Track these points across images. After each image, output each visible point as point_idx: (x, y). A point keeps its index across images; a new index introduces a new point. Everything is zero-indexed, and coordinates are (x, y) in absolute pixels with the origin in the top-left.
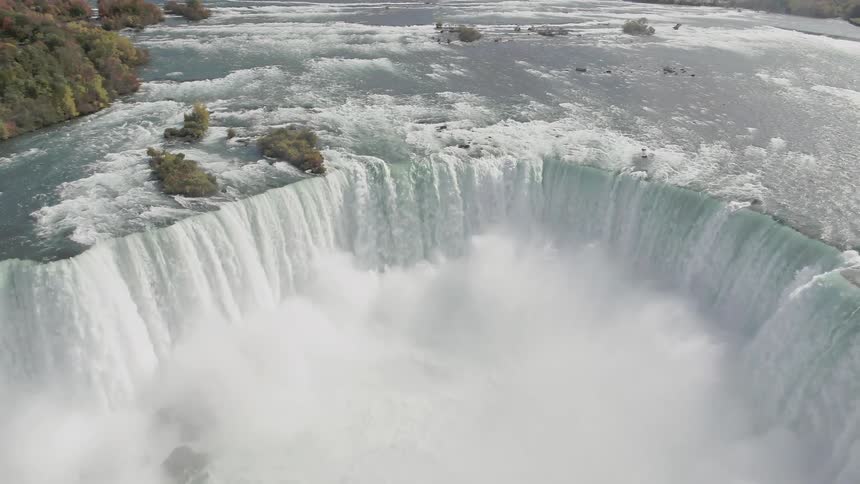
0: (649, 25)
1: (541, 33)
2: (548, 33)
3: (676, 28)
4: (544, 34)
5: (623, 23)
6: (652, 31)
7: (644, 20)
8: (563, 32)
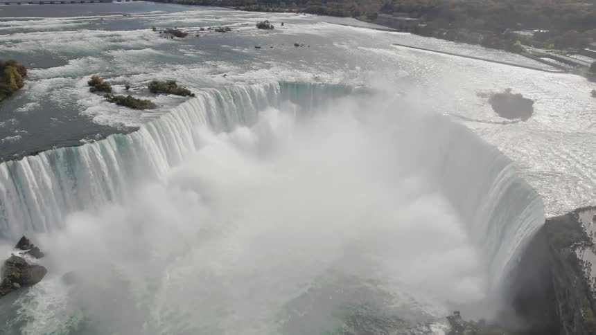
0: (271, 24)
1: (216, 30)
2: (221, 30)
3: (282, 25)
4: (219, 31)
5: (255, 23)
6: (272, 27)
7: (267, 21)
8: (228, 29)
